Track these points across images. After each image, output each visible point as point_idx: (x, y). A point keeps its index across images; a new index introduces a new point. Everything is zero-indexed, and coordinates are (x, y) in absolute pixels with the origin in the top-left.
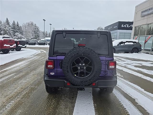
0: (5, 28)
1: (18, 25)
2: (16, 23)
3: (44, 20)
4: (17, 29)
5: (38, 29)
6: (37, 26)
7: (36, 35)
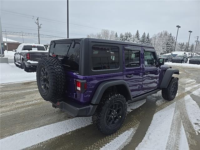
0: (134, 41)
1: (148, 38)
2: (146, 35)
3: (178, 26)
4: (146, 42)
5: (173, 40)
6: (172, 35)
7: (168, 48)
